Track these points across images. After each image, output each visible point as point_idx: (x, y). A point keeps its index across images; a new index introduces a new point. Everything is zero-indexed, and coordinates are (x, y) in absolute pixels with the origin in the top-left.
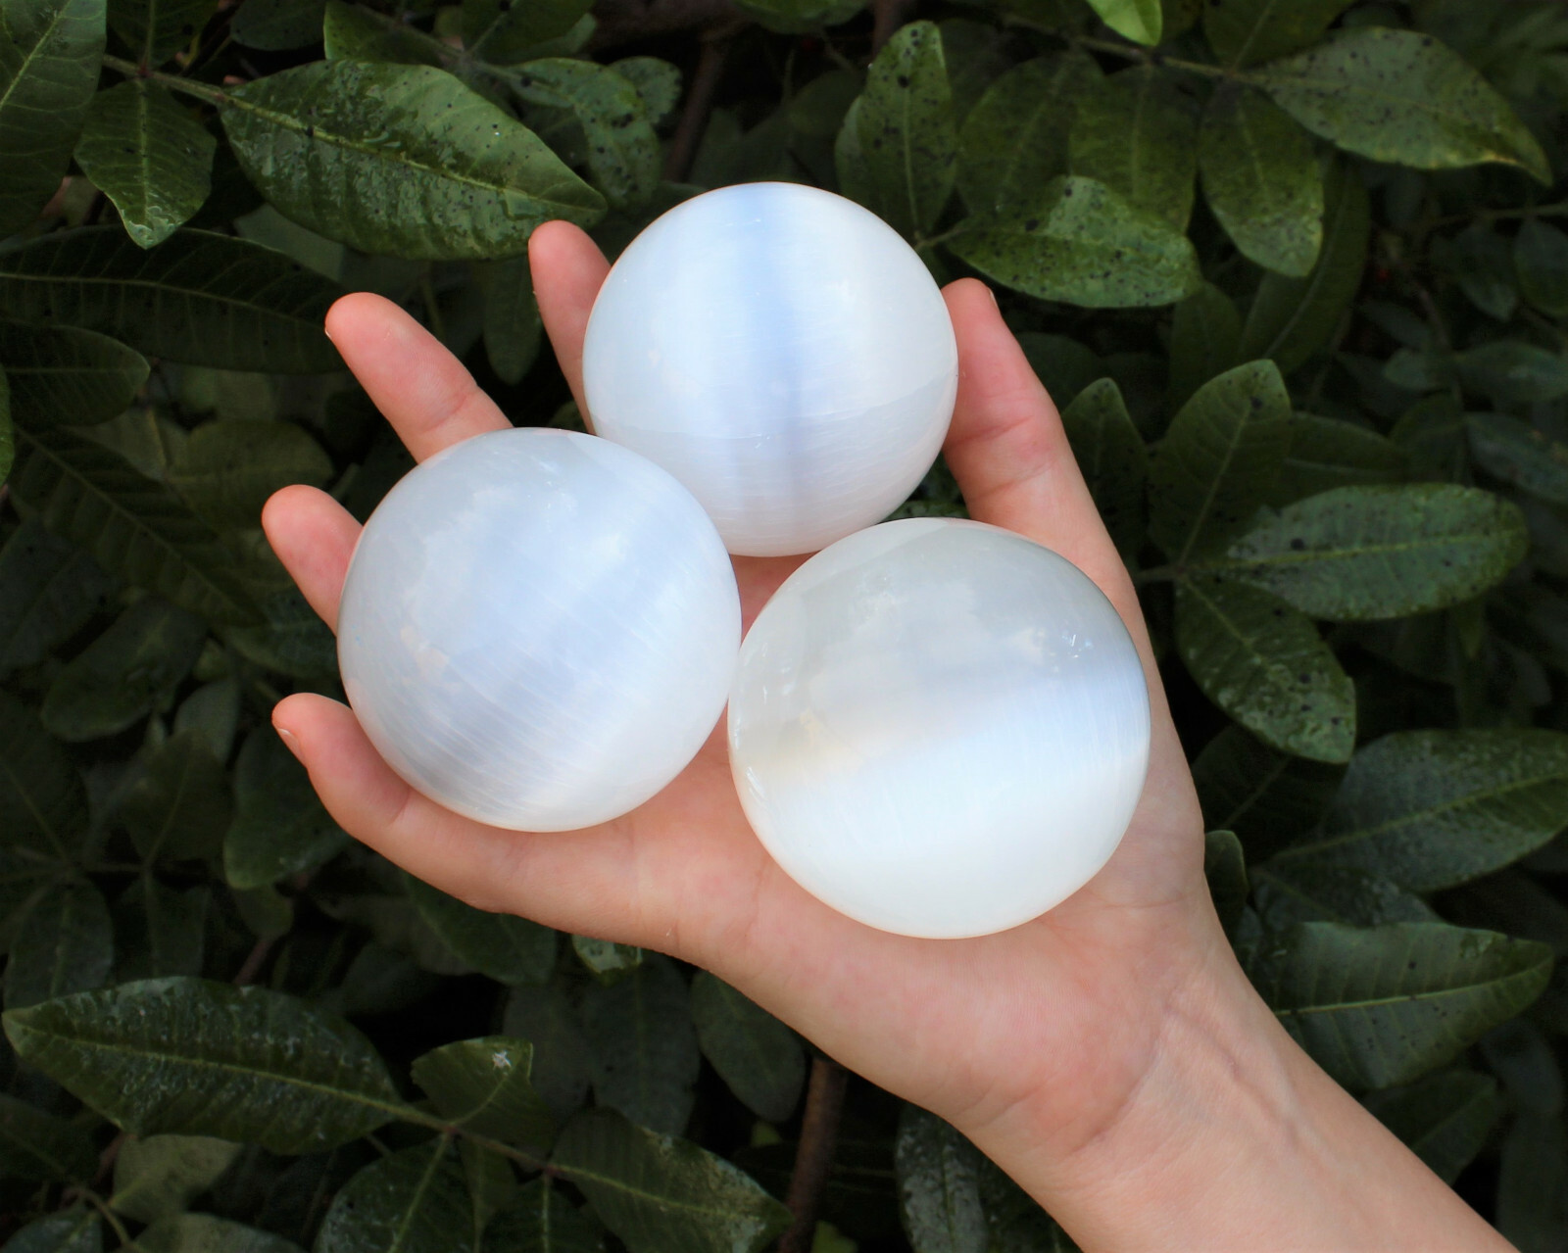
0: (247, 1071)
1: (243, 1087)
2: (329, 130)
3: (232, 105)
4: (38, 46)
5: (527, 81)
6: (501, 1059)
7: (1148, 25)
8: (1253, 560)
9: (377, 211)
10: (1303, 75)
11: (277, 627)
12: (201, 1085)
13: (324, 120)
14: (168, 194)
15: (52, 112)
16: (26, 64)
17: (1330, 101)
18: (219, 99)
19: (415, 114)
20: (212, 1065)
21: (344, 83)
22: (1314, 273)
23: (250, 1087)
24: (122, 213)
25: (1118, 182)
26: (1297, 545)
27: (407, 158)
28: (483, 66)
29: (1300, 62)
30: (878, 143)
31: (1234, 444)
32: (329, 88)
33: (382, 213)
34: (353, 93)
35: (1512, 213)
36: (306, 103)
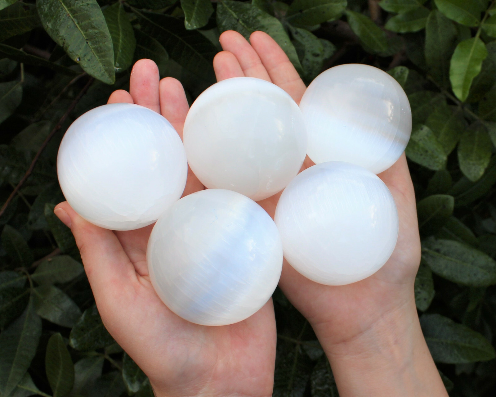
2: (243, 22)
3: (222, 4)
5: (297, 33)
13: (243, 19)
14: (198, 19)
21: (253, 12)
24: (186, 18)
25: (436, 133)
26: (438, 251)
28: (288, 24)
31: (433, 215)
32: (248, 11)
34: (254, 16)
36: (241, 12)
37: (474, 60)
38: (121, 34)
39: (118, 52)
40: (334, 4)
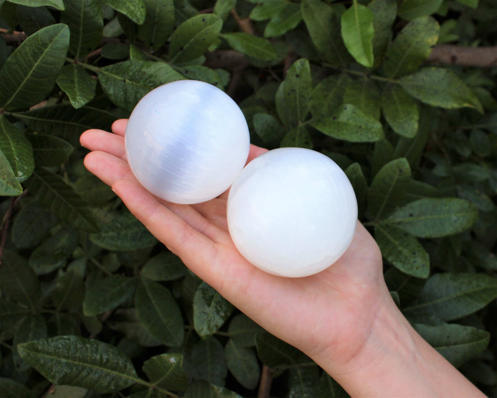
0: (91, 366)
1: (90, 371)
2: (130, 80)
3: (101, 72)
4: (49, 47)
5: (187, 71)
6: (173, 360)
7: (369, 61)
8: (398, 220)
10: (412, 80)
11: (103, 235)
12: (77, 369)
13: (129, 77)
14: (83, 94)
15: (52, 67)
16: (45, 52)
17: (420, 88)
18: (98, 71)
19: (156, 76)
20: (81, 363)
21: (135, 67)
23: (92, 371)
24: (70, 98)
26: (411, 215)
29: (411, 77)
30: (289, 94)
31: (394, 183)
32: (130, 68)
34: (138, 69)
35: (468, 127)
36: (123, 72)
37: (364, 24)
38: (11, 142)
39: (16, 161)
40: (210, 27)
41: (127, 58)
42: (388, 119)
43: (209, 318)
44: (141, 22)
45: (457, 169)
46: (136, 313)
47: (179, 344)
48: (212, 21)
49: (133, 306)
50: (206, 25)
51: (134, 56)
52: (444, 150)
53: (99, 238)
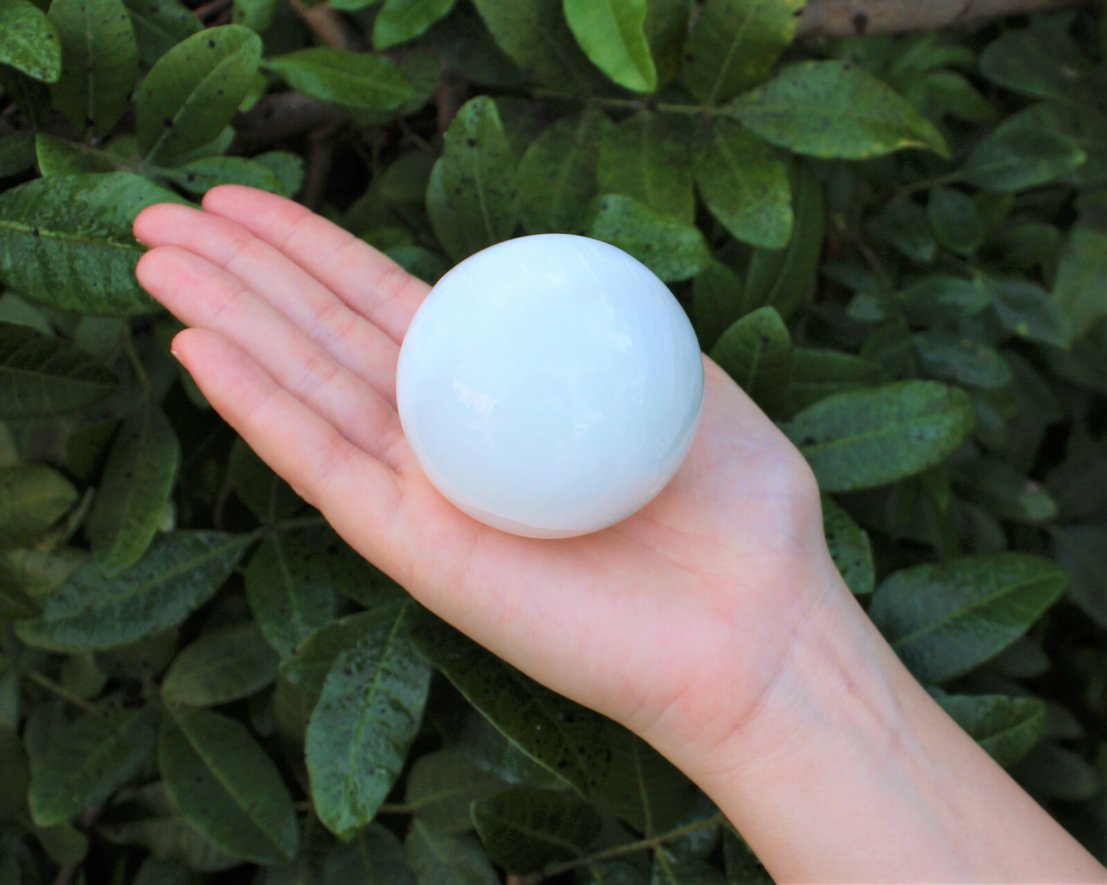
2: (50, 228)
5: (191, 178)
7: (646, 77)
9: (95, 284)
10: (760, 103)
11: (51, 617)
13: (46, 222)
17: (783, 120)
19: (115, 209)
21: (58, 193)
22: (790, 244)
25: (639, 196)
26: (809, 441)
27: (113, 241)
28: (157, 171)
29: (756, 94)
30: (458, 191)
31: (752, 373)
32: (46, 198)
33: (99, 285)
34: (66, 199)
35: (922, 185)
36: (30, 211)
40: (232, 58)
41: (31, 173)
42: (715, 209)
43: (351, 787)
44: (53, 77)
45: (909, 294)
46: (169, 793)
47: (291, 854)
48: (234, 44)
49: (155, 777)
50: (220, 55)
51: (51, 166)
52: (869, 253)
53: (41, 627)
